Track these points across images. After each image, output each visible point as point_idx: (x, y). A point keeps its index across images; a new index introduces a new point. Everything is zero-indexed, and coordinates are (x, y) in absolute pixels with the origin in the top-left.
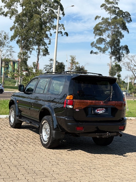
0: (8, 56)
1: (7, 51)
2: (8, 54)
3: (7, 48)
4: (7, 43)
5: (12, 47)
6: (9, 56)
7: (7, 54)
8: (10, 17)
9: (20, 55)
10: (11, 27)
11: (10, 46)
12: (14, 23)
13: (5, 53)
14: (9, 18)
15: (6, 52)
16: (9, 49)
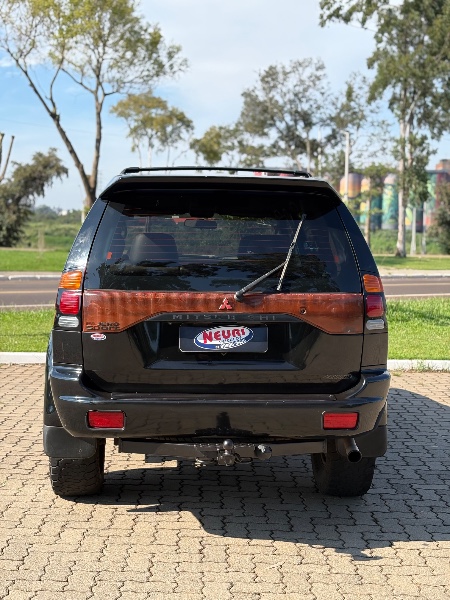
0: (374, 154)
1: (371, 141)
2: (375, 149)
3: (372, 130)
4: (372, 111)
5: (388, 125)
6: (379, 154)
7: (372, 149)
8: (363, 22)
9: (399, 148)
10: (371, 55)
11: (380, 120)
12: (375, 41)
13: (365, 148)
14: (360, 25)
15: (369, 143)
16: (378, 130)
